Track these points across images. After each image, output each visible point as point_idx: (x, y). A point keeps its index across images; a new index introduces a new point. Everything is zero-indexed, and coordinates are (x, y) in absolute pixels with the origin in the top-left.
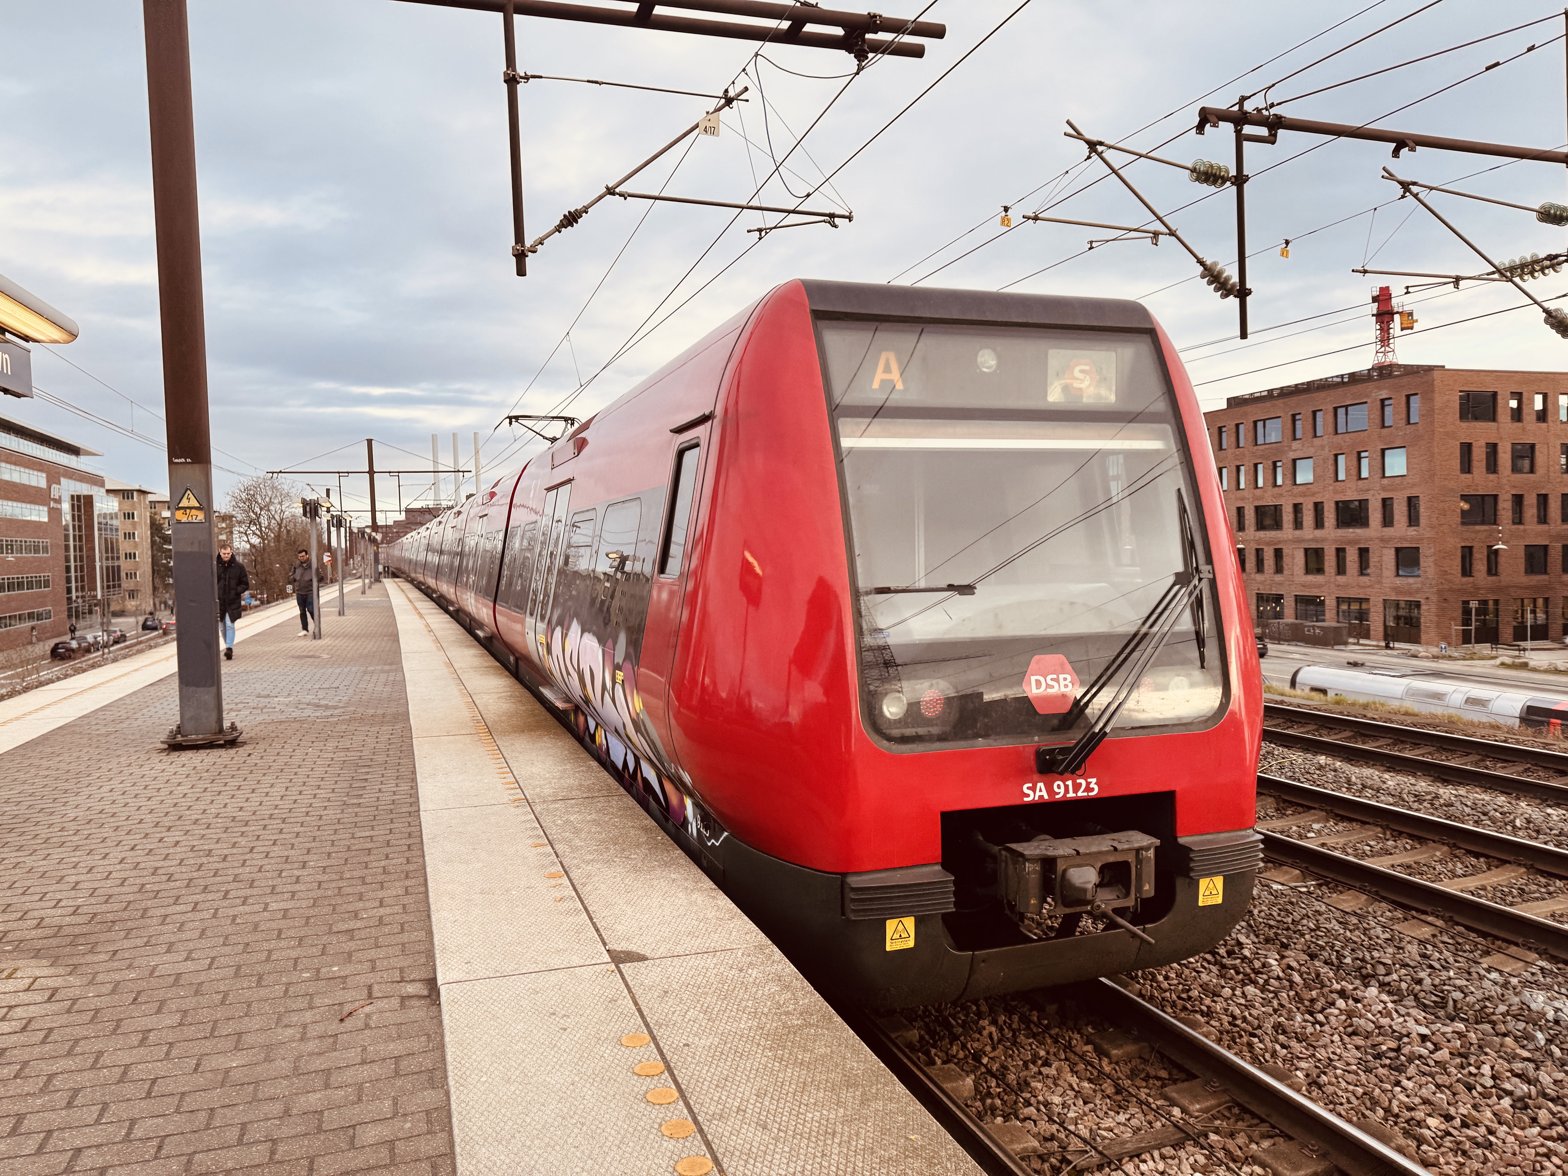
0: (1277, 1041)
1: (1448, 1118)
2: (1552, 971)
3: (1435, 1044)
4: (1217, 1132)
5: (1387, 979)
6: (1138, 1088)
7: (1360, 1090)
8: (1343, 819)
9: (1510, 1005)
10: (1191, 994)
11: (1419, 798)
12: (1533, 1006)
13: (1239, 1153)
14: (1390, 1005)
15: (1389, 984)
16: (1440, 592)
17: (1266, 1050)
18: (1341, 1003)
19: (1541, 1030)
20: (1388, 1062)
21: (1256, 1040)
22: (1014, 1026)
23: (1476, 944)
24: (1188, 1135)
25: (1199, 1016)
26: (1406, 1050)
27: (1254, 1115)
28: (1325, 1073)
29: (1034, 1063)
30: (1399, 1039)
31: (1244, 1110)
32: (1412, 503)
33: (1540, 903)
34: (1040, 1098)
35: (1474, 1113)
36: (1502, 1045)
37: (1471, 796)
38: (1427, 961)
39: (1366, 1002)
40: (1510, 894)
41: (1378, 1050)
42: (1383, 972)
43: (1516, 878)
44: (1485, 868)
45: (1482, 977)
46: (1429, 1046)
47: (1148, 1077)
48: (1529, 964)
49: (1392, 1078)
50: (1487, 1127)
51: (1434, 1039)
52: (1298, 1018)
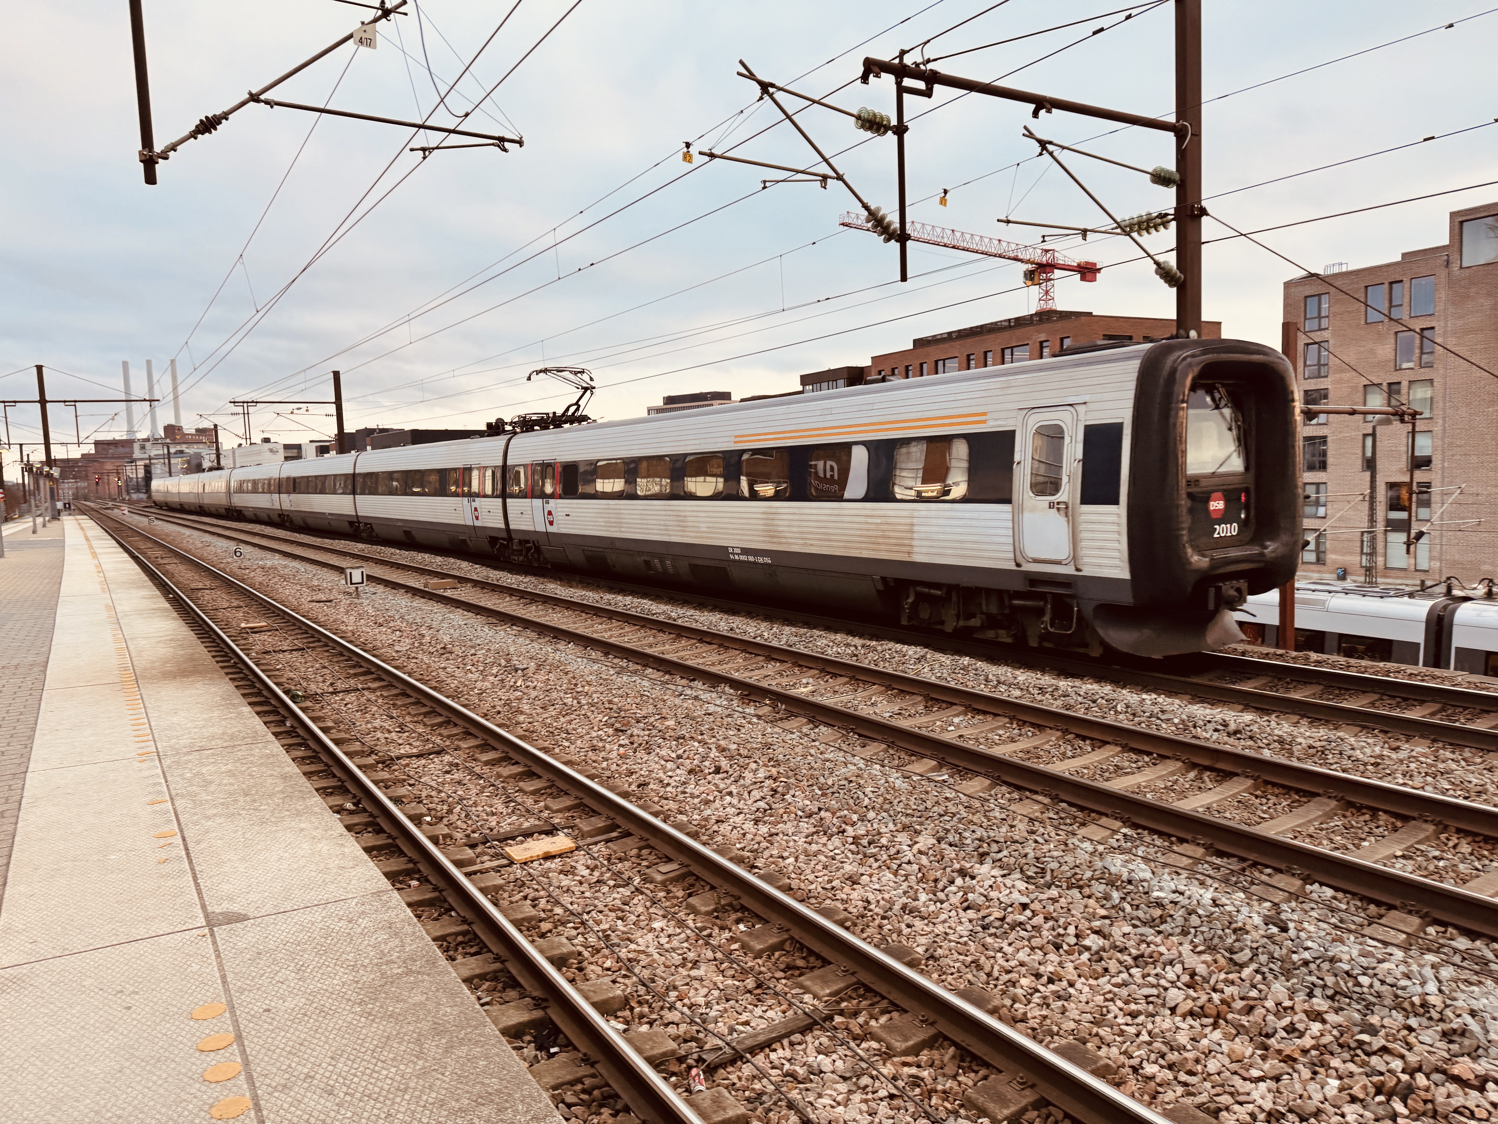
1: (1038, 976)
2: (1132, 837)
3: (1033, 911)
4: (841, 1013)
5: (1000, 855)
7: (969, 959)
9: (1094, 870)
11: (1042, 691)
12: (1113, 870)
13: (860, 1031)
14: (1000, 879)
15: (1000, 860)
18: (959, 881)
19: (1117, 890)
20: (994, 930)
21: (885, 922)
23: (1075, 817)
24: (816, 1020)
25: (840, 905)
26: (1009, 919)
27: (876, 994)
28: (940, 947)
30: (1005, 910)
31: (868, 990)
33: (1130, 777)
34: (686, 1001)
35: (1059, 969)
36: (1085, 907)
37: (1084, 687)
38: (1034, 837)
39: (978, 878)
40: (1108, 769)
41: (987, 920)
42: (996, 849)
43: (1113, 756)
44: (1089, 749)
45: (1076, 847)
46: (1028, 913)
47: (789, 967)
48: (1115, 832)
49: (996, 945)
50: (1068, 981)
51: (1032, 906)
52: (923, 897)
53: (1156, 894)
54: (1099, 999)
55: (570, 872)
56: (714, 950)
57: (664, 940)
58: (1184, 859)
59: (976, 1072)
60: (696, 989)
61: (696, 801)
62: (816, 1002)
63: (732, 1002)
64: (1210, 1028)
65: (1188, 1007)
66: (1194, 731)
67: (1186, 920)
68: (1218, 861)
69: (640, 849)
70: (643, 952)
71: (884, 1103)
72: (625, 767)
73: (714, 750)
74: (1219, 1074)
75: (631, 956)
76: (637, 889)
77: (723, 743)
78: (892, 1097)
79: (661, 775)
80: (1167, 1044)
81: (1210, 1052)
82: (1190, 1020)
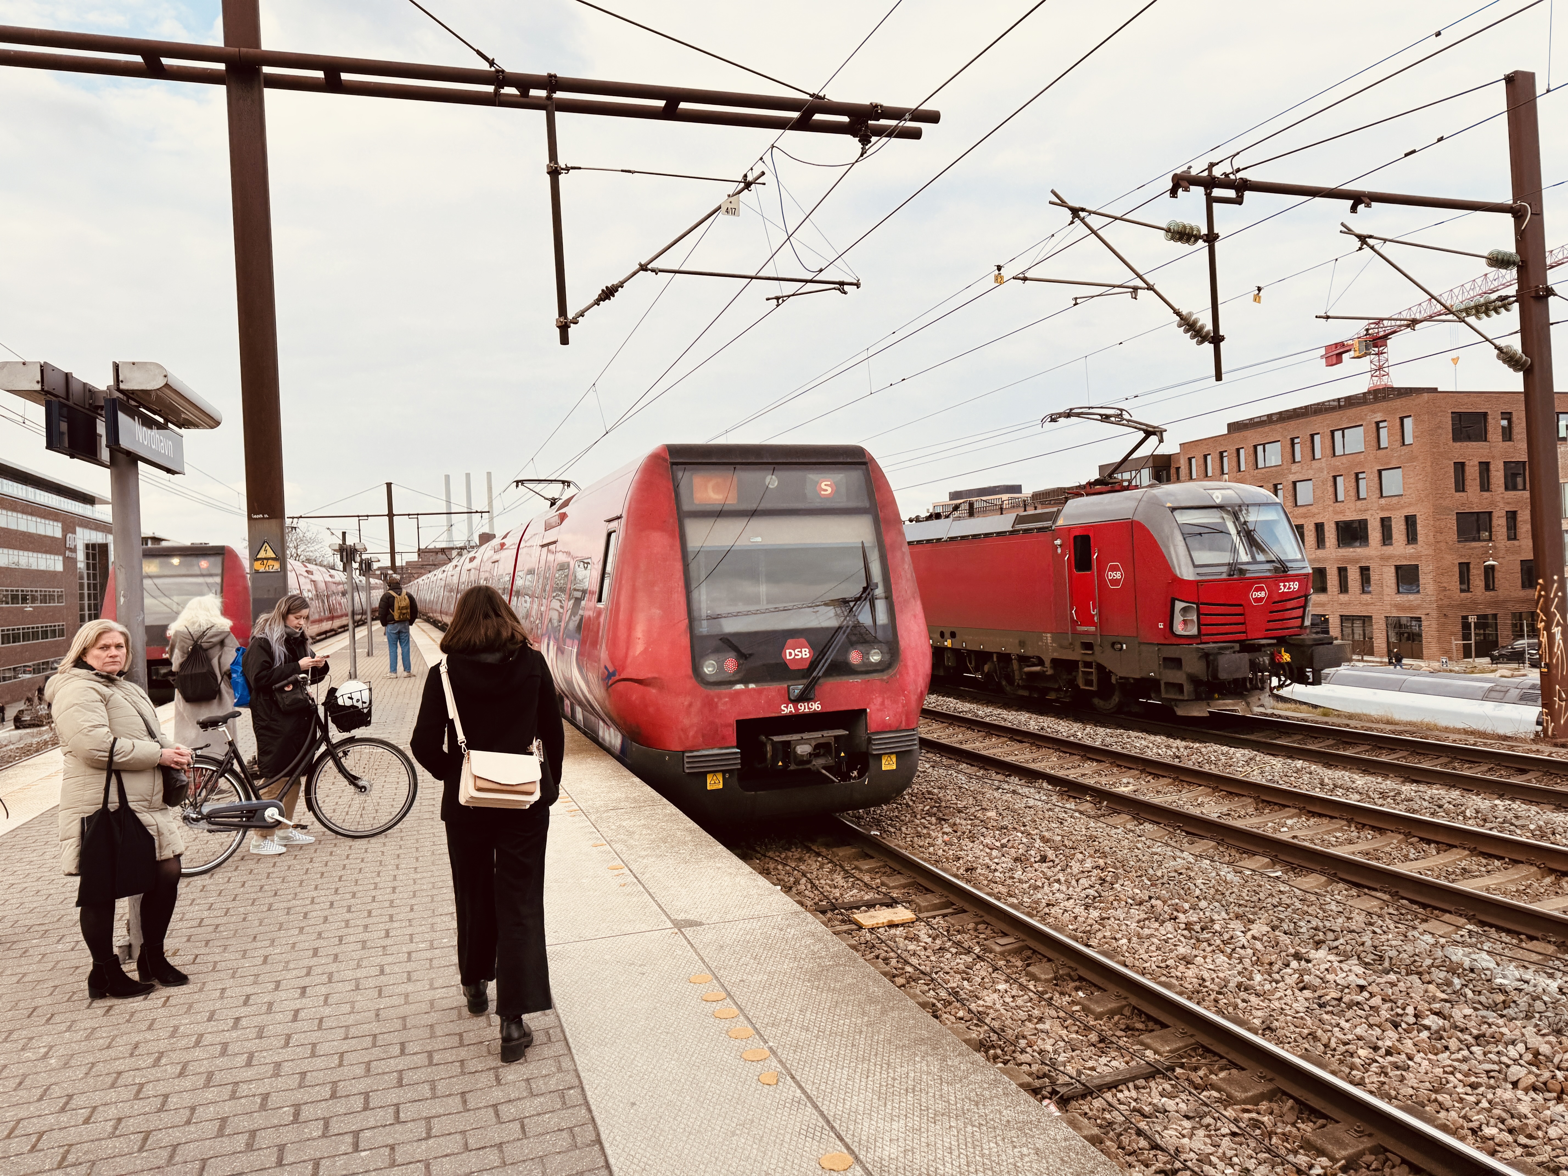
0: (1239, 997)
1: (1376, 1049)
2: (1477, 933)
3: (1370, 993)
4: (1182, 1066)
5: (1336, 943)
6: (1118, 1037)
7: (1306, 1031)
9: (1435, 959)
10: (1168, 963)
12: (1454, 959)
13: (1200, 1082)
14: (1336, 964)
15: (1337, 947)
16: (1440, 608)
17: (1229, 1003)
18: (1294, 964)
19: (1459, 977)
20: (1330, 1009)
21: (1221, 997)
23: (1417, 914)
24: (1158, 1069)
25: (1174, 980)
26: (1346, 999)
27: (1215, 1054)
28: (1277, 1020)
30: (1342, 991)
31: (1207, 1050)
32: (1410, 522)
33: (1478, 880)
34: (1035, 1047)
35: (1397, 1043)
36: (1426, 991)
37: (1430, 792)
38: (1372, 928)
39: (1314, 962)
40: (1454, 872)
41: (1323, 1000)
42: (1333, 938)
43: (1460, 860)
44: (1434, 852)
45: (1415, 939)
46: (1366, 994)
47: (1128, 1028)
48: (1459, 928)
49: (1333, 1021)
50: (1407, 1054)
51: (1370, 989)
52: (1258, 978)
53: (1499, 981)
54: (1439, 1071)
55: (916, 939)
56: (1057, 1009)
57: (1008, 1000)
58: (1534, 955)
59: (1314, 1122)
60: (1044, 1040)
61: (1025, 886)
62: (1157, 1057)
63: (1078, 1052)
64: (1553, 1102)
65: (1530, 1082)
66: (1552, 838)
67: (1530, 1005)
69: (977, 924)
70: (991, 1007)
71: (1227, 1138)
72: (951, 852)
73: (1038, 841)
74: (1561, 1139)
75: (980, 1009)
76: (978, 957)
77: (1047, 834)
78: (1233, 1134)
79: (987, 860)
80: (1508, 1111)
81: (1552, 1121)
82: (1532, 1094)
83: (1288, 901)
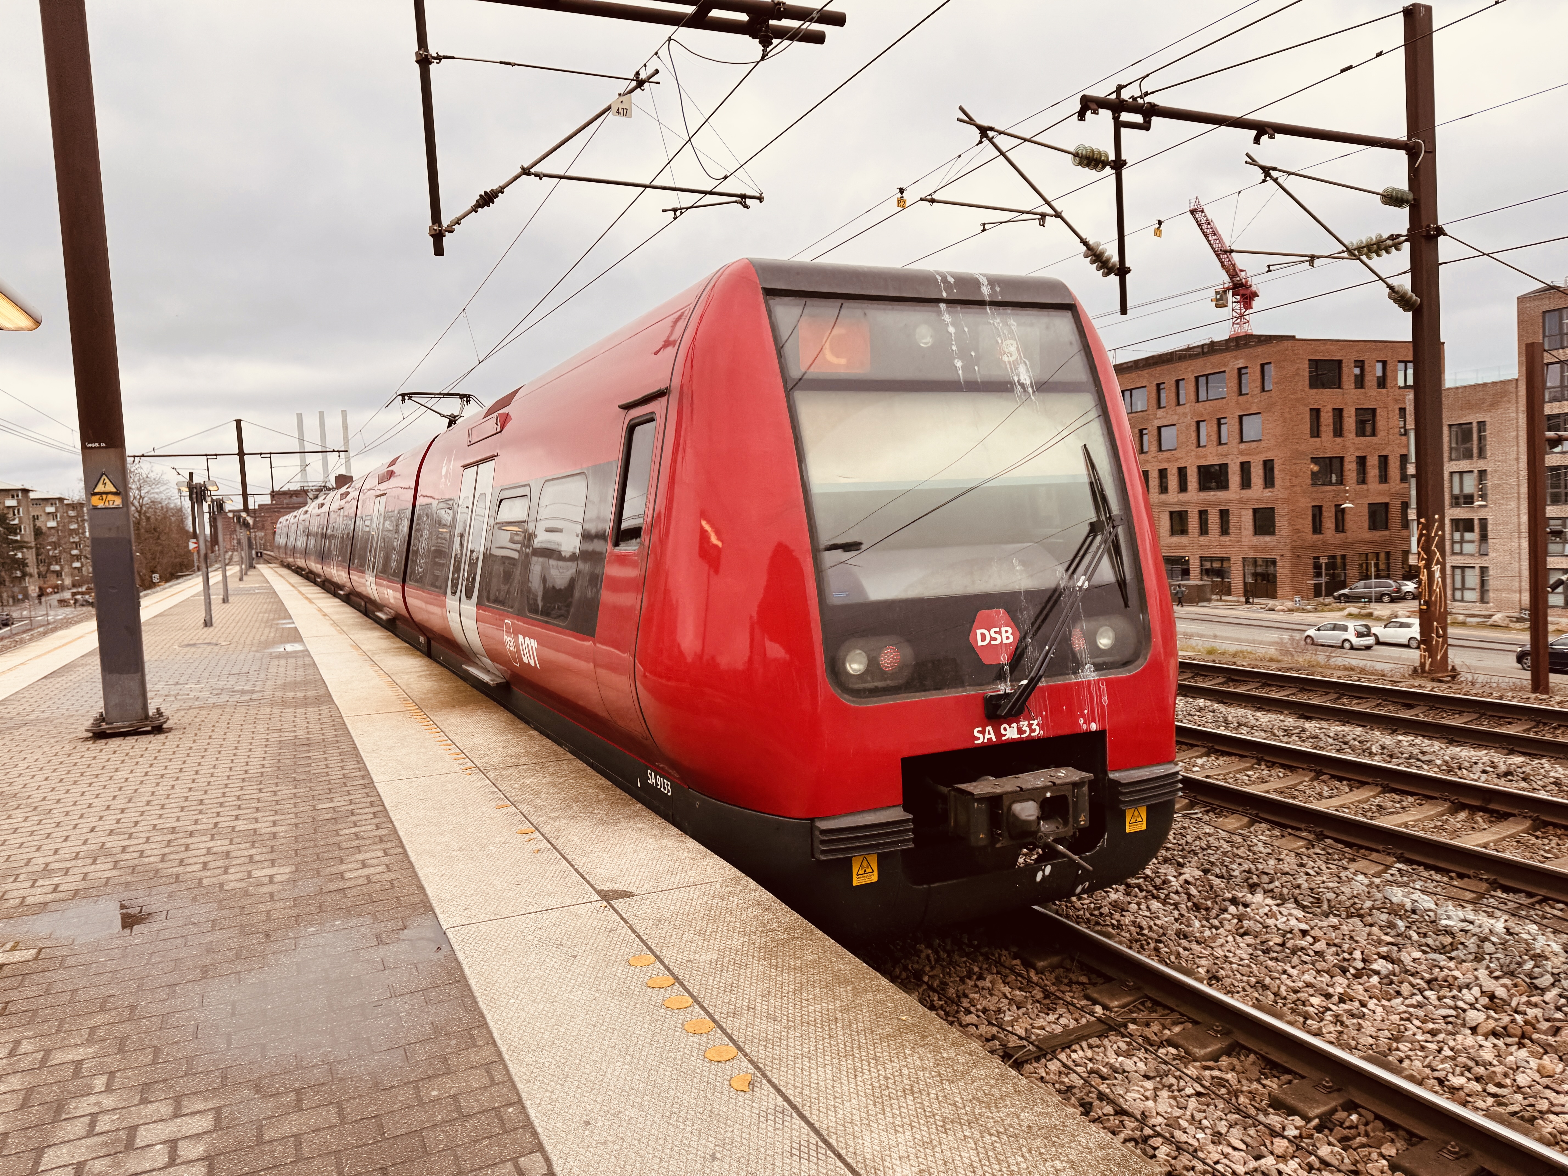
0: (1179, 945)
1: (1328, 996)
2: (1407, 871)
3: (1314, 938)
4: (1134, 1022)
5: (1271, 886)
6: (1063, 992)
7: (1253, 980)
8: (1224, 754)
9: (1374, 900)
10: (1102, 910)
11: (1288, 733)
12: (1394, 900)
13: (1155, 1038)
14: (1275, 908)
15: (1272, 891)
16: (1293, 549)
17: (1171, 953)
18: (1232, 909)
19: (1401, 919)
20: (1275, 955)
21: (1161, 945)
22: (948, 948)
23: (1344, 853)
24: (1110, 1026)
25: (1110, 929)
26: (1290, 944)
27: (1165, 1007)
28: (1222, 968)
29: (970, 978)
30: (1284, 936)
31: (1156, 1003)
32: (1268, 466)
33: (1395, 816)
34: (979, 1007)
35: (1348, 990)
36: (1369, 935)
37: (1333, 729)
38: (1303, 869)
39: (1253, 906)
40: (1370, 809)
41: (1266, 946)
42: (1267, 880)
43: (1374, 797)
44: (1347, 790)
45: (1349, 879)
46: (1309, 939)
47: (1071, 982)
48: (1388, 867)
49: (1279, 968)
50: (1360, 1001)
51: (1312, 933)
52: (1197, 924)
53: (1444, 922)
54: (1395, 1018)
58: (1467, 893)
59: (1278, 1078)
62: (1106, 1012)
63: (1024, 1010)
64: (1516, 1047)
65: (1490, 1027)
66: (1459, 773)
67: (1478, 946)
68: (1504, 896)
71: (1193, 1099)
74: (1529, 1087)
78: (1199, 1094)
80: (1472, 1059)
81: (1518, 1068)
82: (1492, 1039)
83: (1217, 844)
